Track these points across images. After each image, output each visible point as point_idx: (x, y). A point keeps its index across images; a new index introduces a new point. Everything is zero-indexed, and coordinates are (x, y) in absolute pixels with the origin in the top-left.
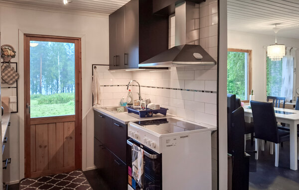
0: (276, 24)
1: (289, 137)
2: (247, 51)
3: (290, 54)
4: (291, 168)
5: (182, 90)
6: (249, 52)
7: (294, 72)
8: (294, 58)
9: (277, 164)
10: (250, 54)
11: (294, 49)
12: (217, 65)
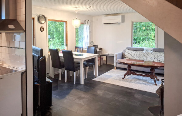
0: (76, 8)
1: (80, 68)
2: (65, 22)
3: (88, 24)
4: (81, 84)
5: (8, 47)
6: (66, 22)
7: (90, 33)
8: (89, 26)
9: (74, 83)
10: (66, 24)
11: (90, 21)
12: (25, 32)
